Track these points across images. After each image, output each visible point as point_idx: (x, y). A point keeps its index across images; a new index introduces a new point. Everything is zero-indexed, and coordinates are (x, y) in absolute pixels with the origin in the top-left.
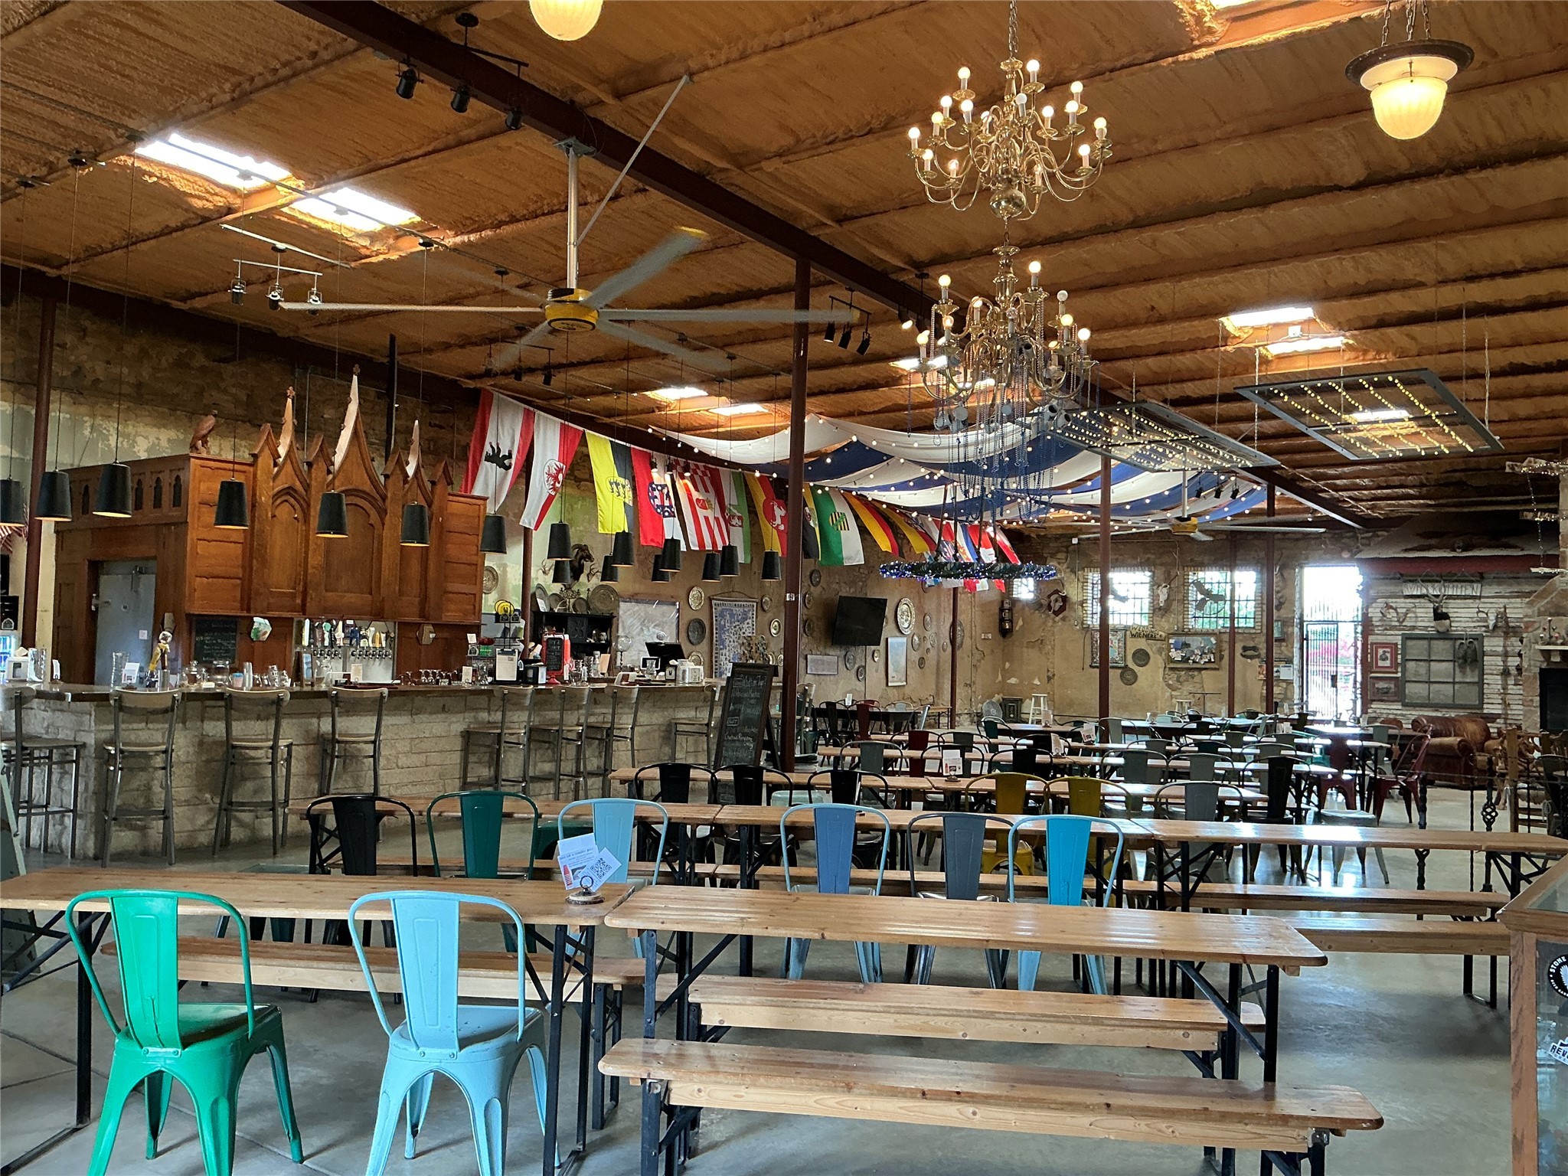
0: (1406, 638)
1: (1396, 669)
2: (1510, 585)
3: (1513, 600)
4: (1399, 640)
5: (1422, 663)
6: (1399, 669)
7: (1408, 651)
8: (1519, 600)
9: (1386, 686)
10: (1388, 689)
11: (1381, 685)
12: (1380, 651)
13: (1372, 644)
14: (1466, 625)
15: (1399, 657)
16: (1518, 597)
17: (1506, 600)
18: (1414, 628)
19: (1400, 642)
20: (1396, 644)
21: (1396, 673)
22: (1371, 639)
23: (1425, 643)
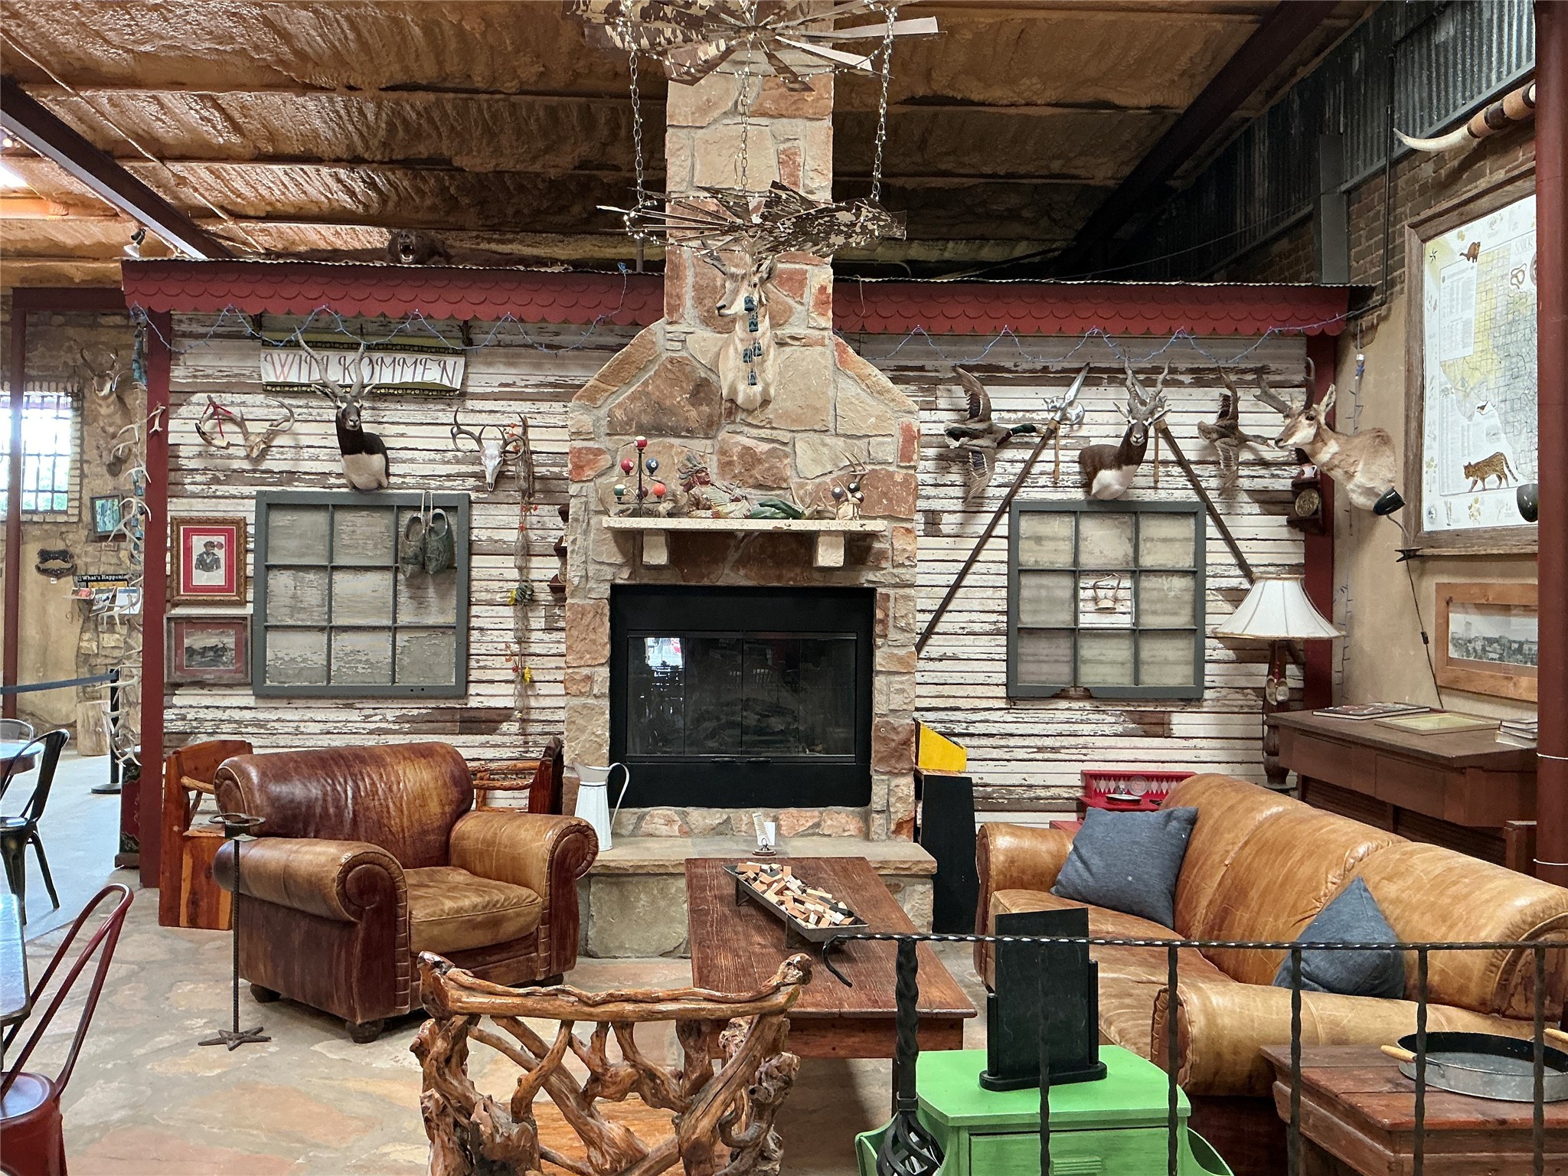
0: (269, 505)
1: (241, 593)
2: (538, 366)
3: (544, 406)
4: (247, 510)
5: (311, 576)
6: (250, 596)
7: (273, 542)
8: (558, 407)
9: (212, 641)
10: (218, 651)
11: (197, 640)
12: (198, 543)
13: (178, 522)
14: (428, 470)
15: (250, 558)
16: (555, 398)
17: (525, 407)
18: (291, 476)
19: (251, 518)
20: (241, 523)
21: (242, 603)
22: (176, 507)
23: (320, 519)
